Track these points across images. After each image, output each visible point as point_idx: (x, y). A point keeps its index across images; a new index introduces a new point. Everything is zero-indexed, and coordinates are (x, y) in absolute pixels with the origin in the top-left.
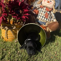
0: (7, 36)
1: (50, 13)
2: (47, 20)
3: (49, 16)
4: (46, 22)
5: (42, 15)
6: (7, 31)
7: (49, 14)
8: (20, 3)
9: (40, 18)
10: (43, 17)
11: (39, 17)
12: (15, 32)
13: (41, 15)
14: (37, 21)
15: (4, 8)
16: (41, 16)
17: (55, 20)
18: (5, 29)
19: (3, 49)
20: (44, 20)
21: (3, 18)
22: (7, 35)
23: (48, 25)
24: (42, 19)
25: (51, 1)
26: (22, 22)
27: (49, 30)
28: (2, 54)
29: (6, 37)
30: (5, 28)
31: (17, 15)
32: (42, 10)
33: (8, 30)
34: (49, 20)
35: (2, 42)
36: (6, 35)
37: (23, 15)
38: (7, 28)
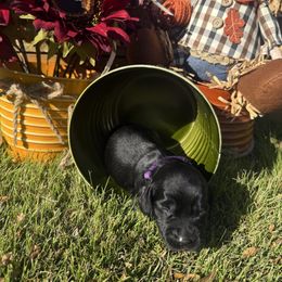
0: (24, 136)
1: (252, 16)
2: (237, 55)
3: (248, 28)
4: (231, 65)
5: (209, 27)
7: (246, 18)
10: (212, 35)
16: (202, 31)
20: (219, 52)
22: (24, 127)
24: (207, 47)
26: (93, 62)
27: (244, 108)
29: (19, 138)
30: (8, 93)
31: (62, 15)
33: (25, 101)
34: (245, 51)
36: (19, 129)
37: (99, 21)
38: (19, 93)
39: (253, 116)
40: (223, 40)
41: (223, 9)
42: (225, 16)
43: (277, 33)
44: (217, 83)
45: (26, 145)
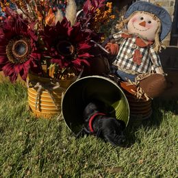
0: (40, 106)
2: (139, 70)
3: (144, 58)
4: (136, 75)
5: (126, 57)
6: (41, 93)
7: (143, 54)
8: (69, 31)
9: (121, 64)
11: (120, 61)
12: (59, 97)
13: (124, 56)
14: (114, 71)
15: (34, 41)
16: (123, 59)
17: (159, 71)
18: (37, 89)
19: (29, 133)
20: (131, 69)
21: (31, 64)
22: (40, 102)
23: (140, 81)
24: (125, 66)
25: (150, 22)
27: (143, 95)
28: (27, 143)
29: (38, 107)
30: (35, 86)
31: (63, 58)
32: (127, 44)
33: (42, 90)
35: (28, 118)
36: (38, 102)
37: (77, 57)
38: (40, 87)
39: (148, 99)
40: (132, 64)
41: (132, 50)
42: (133, 53)
43: (158, 61)
44: (130, 83)
45: (40, 110)
